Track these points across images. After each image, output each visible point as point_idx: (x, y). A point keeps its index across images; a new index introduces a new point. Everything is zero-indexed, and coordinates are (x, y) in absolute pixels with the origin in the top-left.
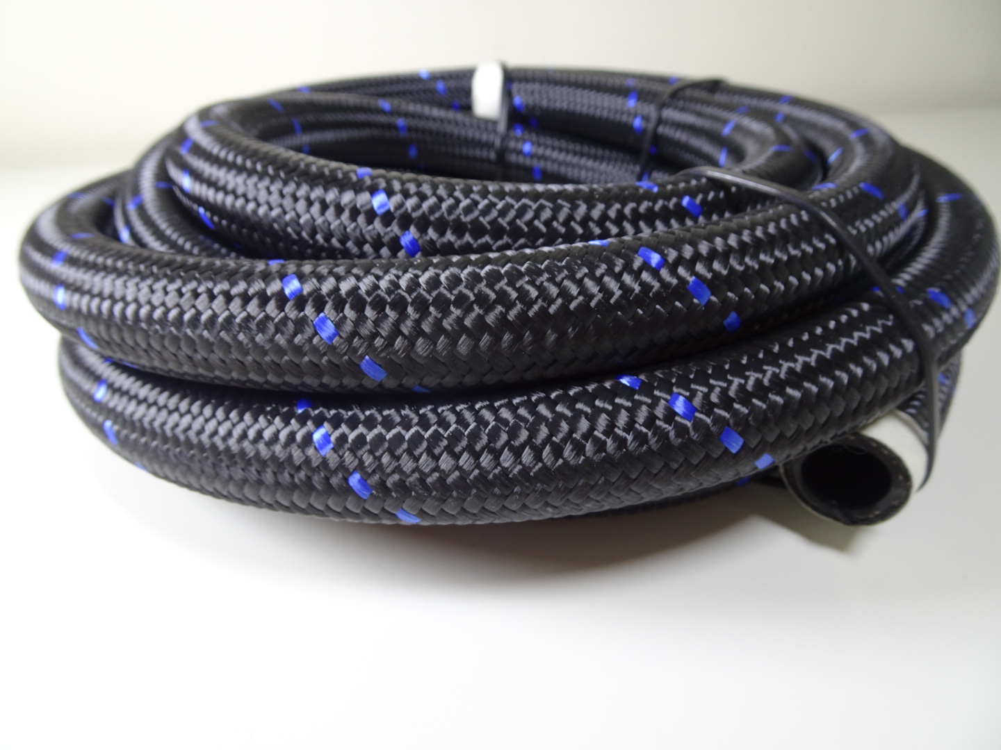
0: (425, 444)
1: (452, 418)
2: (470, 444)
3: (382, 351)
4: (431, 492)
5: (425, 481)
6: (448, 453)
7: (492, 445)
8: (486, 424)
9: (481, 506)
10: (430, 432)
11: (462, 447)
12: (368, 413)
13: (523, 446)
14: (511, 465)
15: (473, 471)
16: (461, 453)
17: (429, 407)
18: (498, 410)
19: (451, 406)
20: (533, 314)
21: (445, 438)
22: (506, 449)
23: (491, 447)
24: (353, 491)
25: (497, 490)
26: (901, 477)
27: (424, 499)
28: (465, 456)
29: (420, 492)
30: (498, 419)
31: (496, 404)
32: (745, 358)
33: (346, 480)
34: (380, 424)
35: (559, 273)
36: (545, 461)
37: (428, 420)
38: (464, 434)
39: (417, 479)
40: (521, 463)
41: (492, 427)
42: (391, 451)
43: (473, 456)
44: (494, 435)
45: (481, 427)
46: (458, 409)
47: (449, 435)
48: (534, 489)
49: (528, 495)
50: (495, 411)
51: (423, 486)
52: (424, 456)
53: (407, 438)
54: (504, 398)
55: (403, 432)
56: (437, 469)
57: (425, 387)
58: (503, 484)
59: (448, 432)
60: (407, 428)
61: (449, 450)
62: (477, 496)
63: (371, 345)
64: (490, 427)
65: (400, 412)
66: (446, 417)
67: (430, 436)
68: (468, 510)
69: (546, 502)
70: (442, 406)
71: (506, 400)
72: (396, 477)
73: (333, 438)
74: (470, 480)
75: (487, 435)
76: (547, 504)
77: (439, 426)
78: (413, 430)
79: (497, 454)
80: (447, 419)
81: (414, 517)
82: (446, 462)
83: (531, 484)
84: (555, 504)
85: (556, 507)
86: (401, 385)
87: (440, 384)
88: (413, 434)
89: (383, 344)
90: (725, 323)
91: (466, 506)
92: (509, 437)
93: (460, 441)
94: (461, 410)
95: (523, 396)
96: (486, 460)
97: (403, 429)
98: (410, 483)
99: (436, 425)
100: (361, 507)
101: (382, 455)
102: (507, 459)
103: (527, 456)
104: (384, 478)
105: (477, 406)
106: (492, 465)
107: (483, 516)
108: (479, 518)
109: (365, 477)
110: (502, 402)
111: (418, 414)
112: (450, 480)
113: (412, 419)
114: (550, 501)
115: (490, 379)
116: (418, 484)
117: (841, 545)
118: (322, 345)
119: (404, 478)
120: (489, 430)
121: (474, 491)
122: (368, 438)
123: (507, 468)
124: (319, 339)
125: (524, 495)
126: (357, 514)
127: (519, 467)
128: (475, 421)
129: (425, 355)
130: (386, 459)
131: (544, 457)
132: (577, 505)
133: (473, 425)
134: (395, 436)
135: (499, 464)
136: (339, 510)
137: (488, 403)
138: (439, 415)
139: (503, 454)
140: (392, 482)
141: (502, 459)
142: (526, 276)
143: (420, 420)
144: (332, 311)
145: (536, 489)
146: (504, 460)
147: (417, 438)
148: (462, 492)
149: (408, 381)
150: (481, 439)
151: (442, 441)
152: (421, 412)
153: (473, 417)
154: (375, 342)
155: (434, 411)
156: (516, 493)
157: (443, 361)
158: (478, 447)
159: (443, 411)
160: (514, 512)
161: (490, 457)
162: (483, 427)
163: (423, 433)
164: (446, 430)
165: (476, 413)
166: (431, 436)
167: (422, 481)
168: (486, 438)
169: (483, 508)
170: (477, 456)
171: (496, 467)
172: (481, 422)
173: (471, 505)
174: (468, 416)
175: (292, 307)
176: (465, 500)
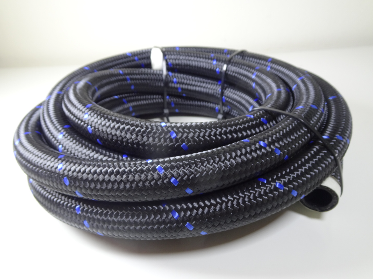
26: (335, 196)
27: (210, 227)
32: (284, 171)
49: (241, 220)
58: (234, 218)
69: (246, 221)
81: (206, 233)
83: (242, 217)
85: (249, 222)
90: (284, 158)
100: (190, 233)
117: (318, 217)
126: (188, 235)
132: (254, 220)
160: (237, 225)
176: (223, 225)
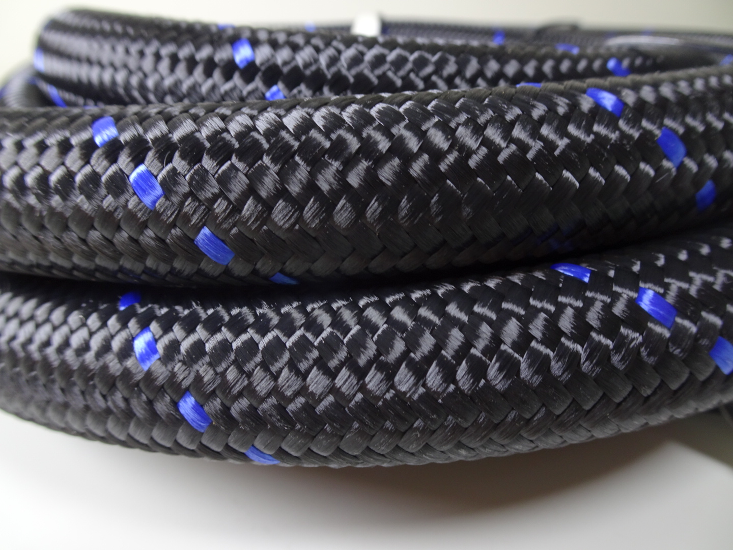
0: (286, 356)
1: (325, 319)
2: (351, 356)
3: (226, 219)
4: (294, 426)
5: (285, 408)
6: (319, 369)
7: (382, 358)
8: (374, 328)
9: (365, 446)
10: (294, 338)
11: (340, 360)
12: (210, 312)
13: (428, 360)
14: (410, 389)
15: (354, 395)
16: (338, 370)
17: (295, 304)
18: (391, 309)
19: (325, 302)
20: (446, 167)
21: (316, 347)
22: (404, 365)
23: (382, 361)
24: (186, 420)
25: (388, 424)
27: (284, 435)
28: (344, 373)
29: (278, 424)
30: (390, 321)
31: (388, 300)
33: (175, 404)
34: (227, 325)
35: (482, 113)
36: (460, 384)
37: (292, 321)
38: (343, 342)
39: (274, 406)
40: (424, 385)
41: (384, 331)
42: (239, 365)
43: (355, 375)
44: (384, 345)
45: (367, 332)
46: (335, 306)
47: (320, 342)
48: (442, 424)
49: (434, 432)
50: (386, 310)
51: (282, 417)
52: (285, 373)
53: (261, 346)
54: (399, 292)
55: (256, 337)
56: (303, 391)
57: (290, 275)
58: (398, 415)
59: (320, 338)
60: (263, 332)
61: (321, 363)
62: (361, 433)
63: (209, 210)
64: (379, 332)
65: (255, 310)
66: (316, 317)
67: (293, 344)
68: (346, 450)
69: (459, 442)
70: (313, 303)
71: (402, 295)
72: (244, 403)
73: (160, 347)
74: (350, 409)
75: (376, 343)
76: (460, 445)
77: (307, 329)
78: (270, 336)
79: (390, 372)
80: (319, 320)
81: (271, 458)
82: (317, 381)
83: (438, 416)
84: (471, 446)
85: (473, 449)
86: (255, 272)
87: (309, 271)
88: (270, 342)
89: (227, 208)
90: (698, 196)
91: (343, 446)
92: (406, 346)
93: (336, 352)
94: (339, 308)
95: (424, 290)
96: (374, 380)
97: (257, 332)
98: (264, 412)
99: (302, 329)
100: (197, 443)
101: (226, 370)
102: (404, 380)
103: (433, 377)
104: (227, 403)
105: (362, 303)
106: (382, 388)
107: (366, 458)
108: (361, 461)
109: (201, 401)
110: (397, 297)
111: (278, 313)
112: (320, 408)
113: (270, 320)
114: (464, 440)
115: (379, 265)
116: (274, 413)
118: (141, 210)
119: (255, 404)
120: (379, 336)
121: (356, 425)
122: (208, 347)
123: (405, 393)
124: (137, 200)
125: (428, 432)
126: (193, 451)
127: (421, 390)
128: (358, 324)
129: (287, 226)
130: (232, 375)
131: (458, 378)
132: (503, 446)
133: (355, 329)
134: (244, 343)
135: (393, 386)
136: (168, 445)
137: (376, 299)
138: (307, 314)
139: (399, 372)
140: (238, 410)
141: (397, 379)
142: (436, 117)
143: (280, 321)
144: (156, 162)
145: (446, 424)
146: (400, 382)
147: (276, 347)
148: (338, 426)
149: (264, 266)
150: (365, 348)
151: (311, 351)
152: (283, 310)
153: (355, 318)
154: (215, 207)
155: (302, 309)
156: (417, 428)
157: (313, 235)
158: (362, 361)
159: (313, 309)
160: (412, 454)
161: (379, 376)
162: (371, 332)
163: (284, 339)
164: (317, 335)
165: (360, 313)
166: (295, 344)
167: (281, 409)
168: (375, 347)
169: (368, 448)
170: (360, 373)
171: (388, 391)
172: (368, 326)
173: (351, 443)
174: (347, 316)
175: (101, 155)
176: (342, 437)
